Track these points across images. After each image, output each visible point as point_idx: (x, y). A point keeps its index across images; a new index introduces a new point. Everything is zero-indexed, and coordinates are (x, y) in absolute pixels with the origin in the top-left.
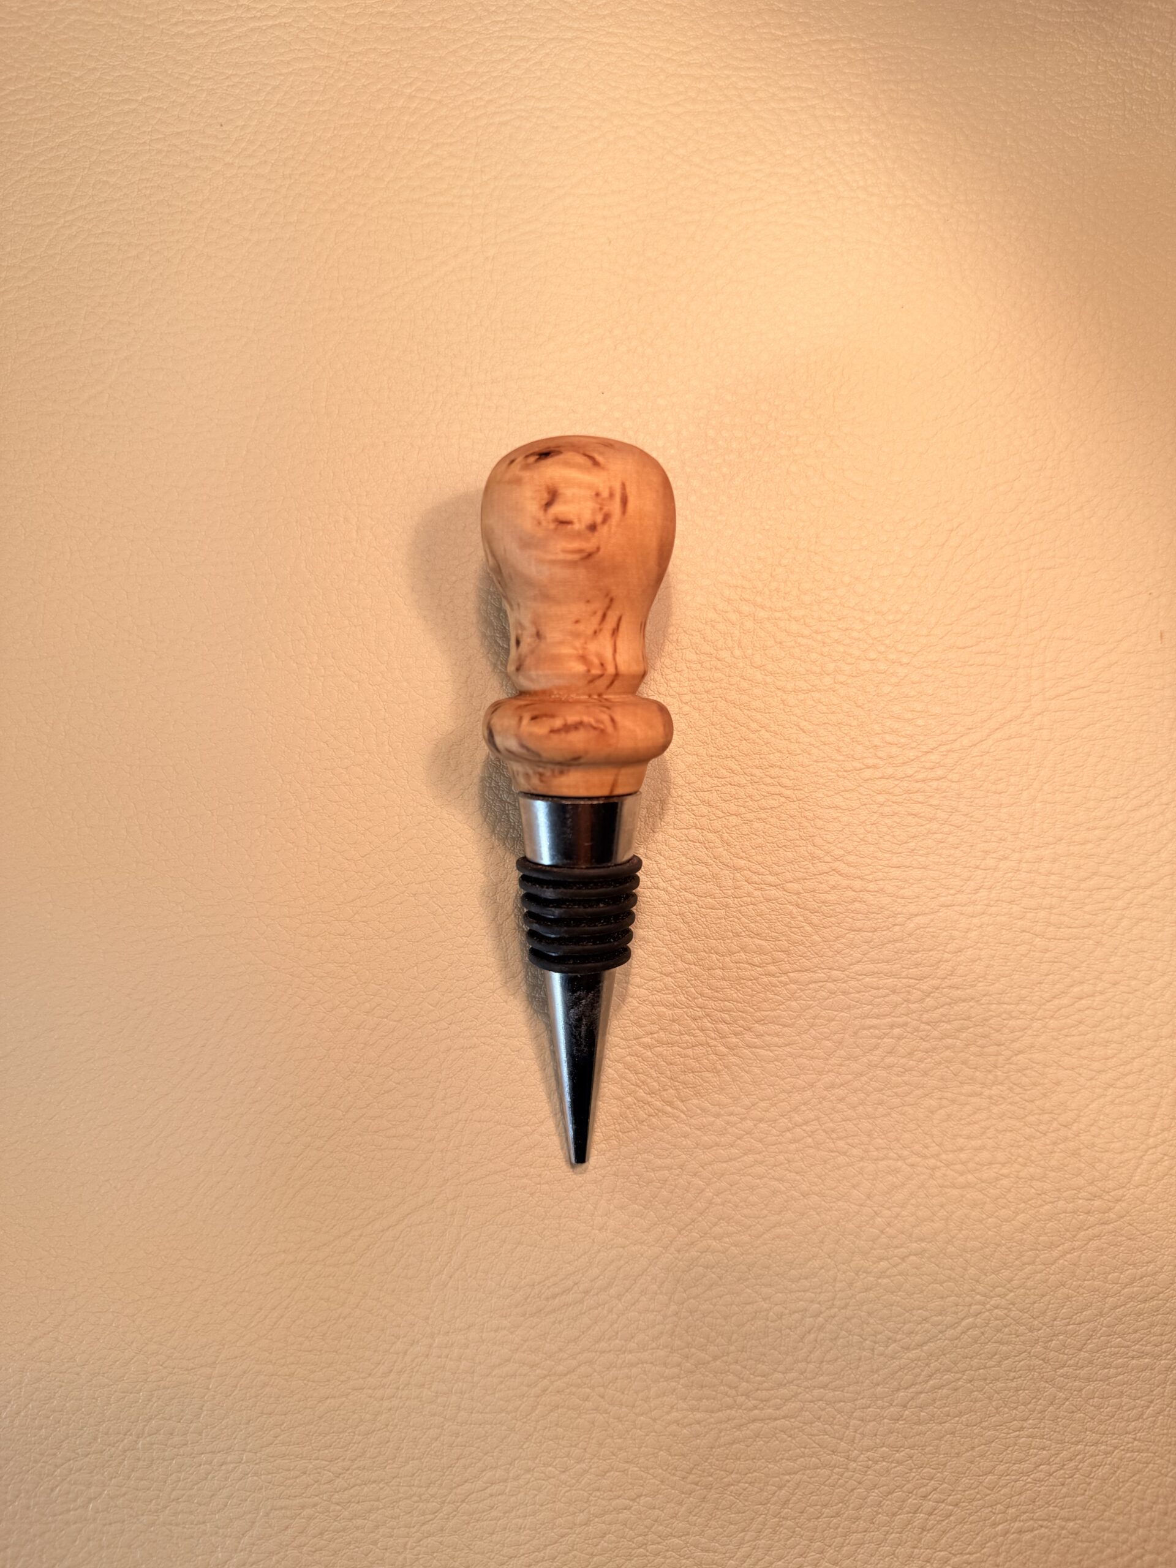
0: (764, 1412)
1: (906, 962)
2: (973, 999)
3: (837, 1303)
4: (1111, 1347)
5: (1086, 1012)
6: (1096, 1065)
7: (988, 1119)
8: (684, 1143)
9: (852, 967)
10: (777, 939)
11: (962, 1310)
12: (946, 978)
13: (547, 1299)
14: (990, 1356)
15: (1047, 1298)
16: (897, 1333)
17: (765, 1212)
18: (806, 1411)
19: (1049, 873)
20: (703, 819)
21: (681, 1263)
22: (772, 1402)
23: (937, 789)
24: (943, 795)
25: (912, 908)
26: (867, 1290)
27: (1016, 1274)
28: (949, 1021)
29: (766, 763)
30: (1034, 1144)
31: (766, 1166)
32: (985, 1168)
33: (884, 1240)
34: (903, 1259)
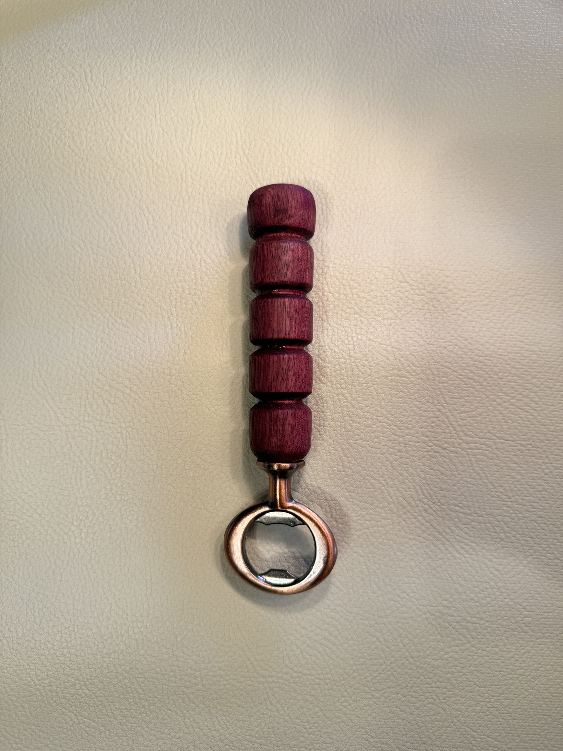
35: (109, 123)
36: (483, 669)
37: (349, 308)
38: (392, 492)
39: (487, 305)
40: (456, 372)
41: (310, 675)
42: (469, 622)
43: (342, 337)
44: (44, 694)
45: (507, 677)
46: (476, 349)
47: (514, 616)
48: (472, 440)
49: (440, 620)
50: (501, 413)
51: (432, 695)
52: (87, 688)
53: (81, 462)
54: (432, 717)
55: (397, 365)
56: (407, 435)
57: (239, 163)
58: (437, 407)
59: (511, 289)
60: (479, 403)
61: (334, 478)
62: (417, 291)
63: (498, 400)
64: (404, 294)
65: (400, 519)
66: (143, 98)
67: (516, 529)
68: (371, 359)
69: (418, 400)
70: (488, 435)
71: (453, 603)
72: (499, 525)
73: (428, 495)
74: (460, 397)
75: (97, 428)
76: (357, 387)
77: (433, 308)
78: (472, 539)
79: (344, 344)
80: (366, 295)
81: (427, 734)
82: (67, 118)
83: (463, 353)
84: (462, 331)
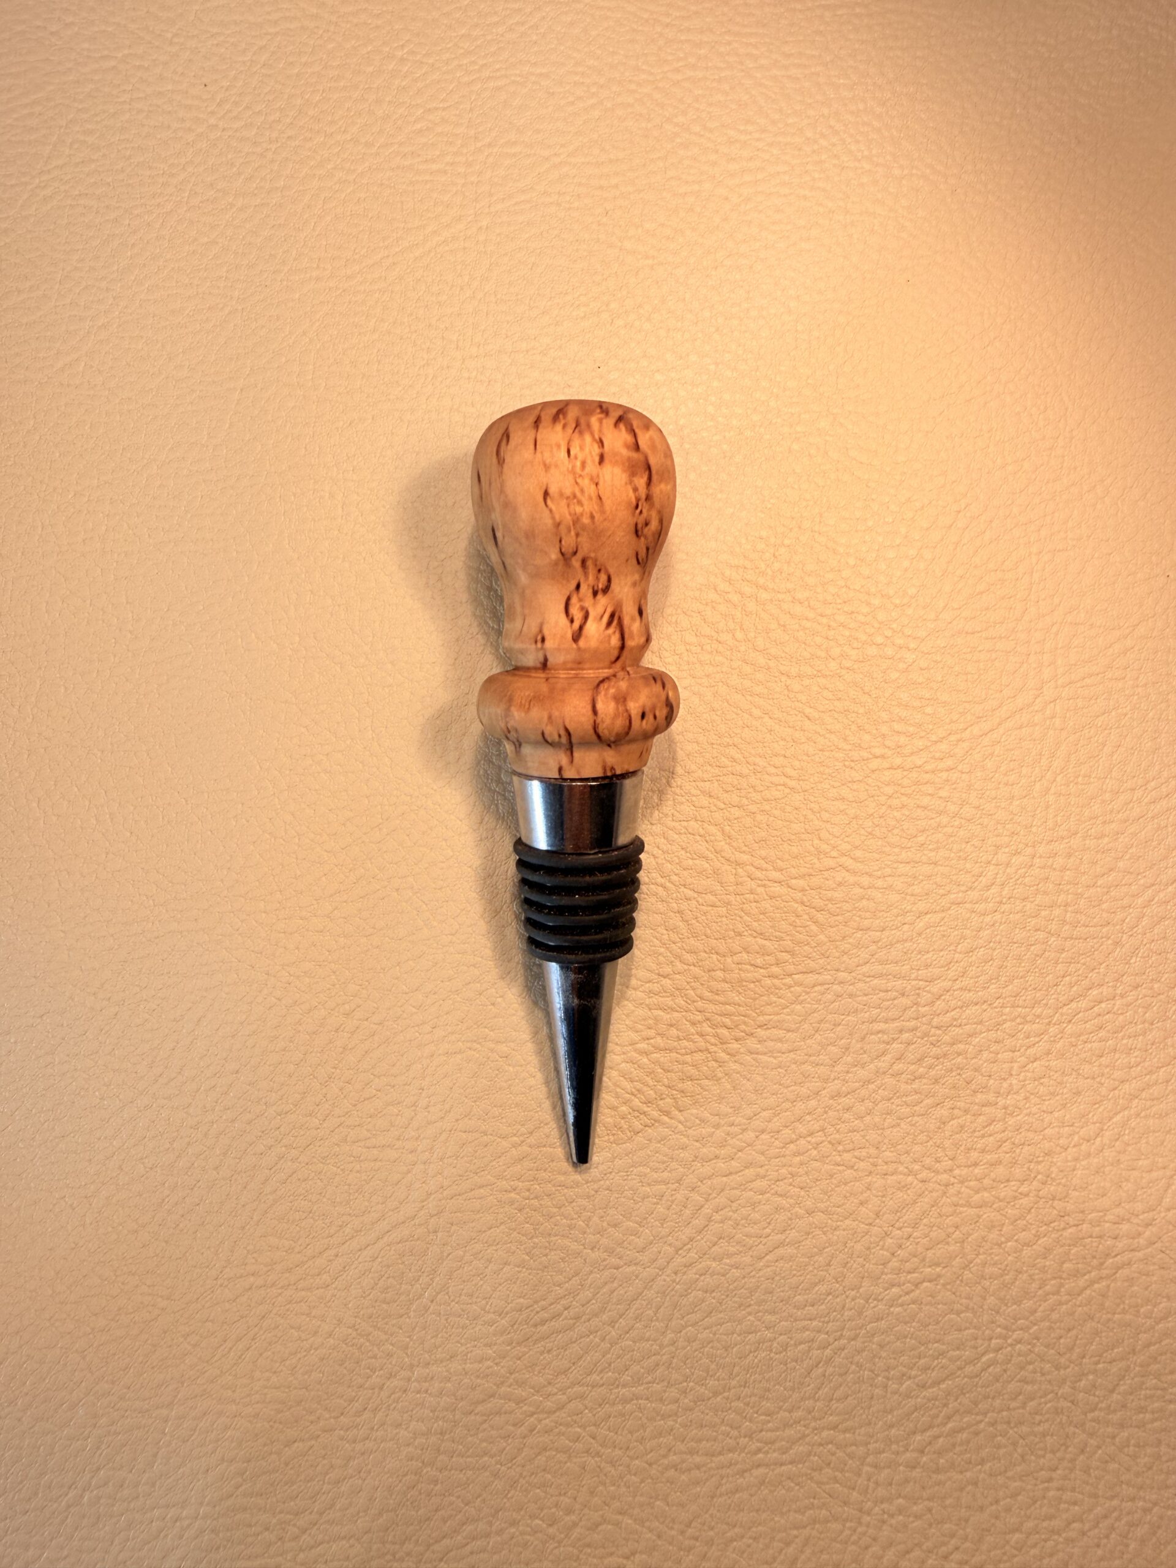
0: (769, 1456)
1: (915, 963)
2: (985, 1002)
3: (846, 1333)
4: (1147, 1389)
5: (1107, 1017)
6: (1117, 1074)
7: (1004, 1131)
8: (682, 1155)
9: (859, 968)
10: (782, 939)
11: (982, 1345)
12: (957, 980)
13: (535, 1326)
14: (1013, 1396)
15: (1074, 1332)
16: (912, 1368)
17: (767, 1230)
18: (815, 1455)
19: (1064, 869)
20: (704, 811)
21: (678, 1286)
22: (777, 1445)
23: (948, 781)
24: (954, 786)
25: (922, 906)
26: (878, 1320)
27: (1040, 1306)
28: (960, 1025)
29: (770, 752)
30: (1055, 1160)
31: (770, 1180)
32: (1002, 1186)
33: (894, 1263)
34: (917, 1285)
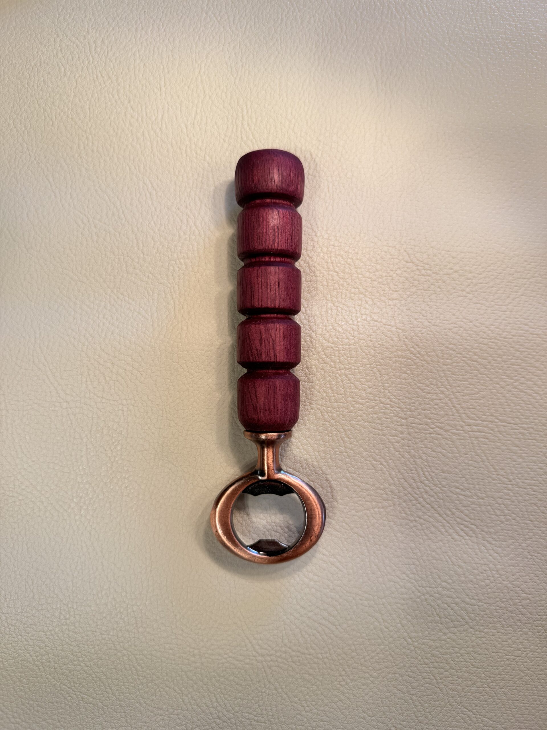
35: (113, 96)
36: (480, 650)
37: (354, 288)
38: (394, 473)
39: (493, 287)
40: (460, 354)
41: (309, 655)
42: (467, 604)
43: (346, 317)
44: (42, 669)
45: (504, 658)
46: (480, 332)
47: (512, 598)
48: (474, 423)
49: (439, 602)
50: (504, 396)
51: (429, 675)
52: (85, 665)
53: (82, 439)
54: (429, 697)
55: (402, 346)
56: (410, 417)
57: (245, 139)
58: (441, 389)
59: (516, 272)
60: (482, 385)
61: (336, 459)
62: (423, 272)
63: (501, 383)
64: (409, 274)
65: (400, 500)
66: (148, 70)
67: (515, 512)
68: (376, 340)
69: (422, 382)
70: (490, 418)
71: (452, 585)
72: (499, 508)
73: (429, 477)
74: (463, 380)
75: (98, 405)
76: (361, 368)
77: (439, 289)
78: (472, 521)
79: (348, 324)
80: (371, 274)
81: (423, 713)
82: (70, 89)
83: (468, 335)
84: (466, 313)
